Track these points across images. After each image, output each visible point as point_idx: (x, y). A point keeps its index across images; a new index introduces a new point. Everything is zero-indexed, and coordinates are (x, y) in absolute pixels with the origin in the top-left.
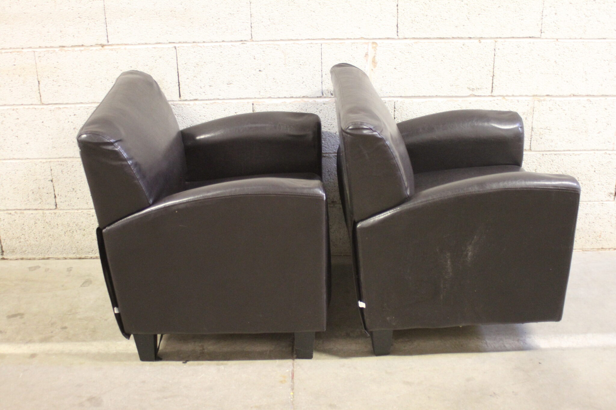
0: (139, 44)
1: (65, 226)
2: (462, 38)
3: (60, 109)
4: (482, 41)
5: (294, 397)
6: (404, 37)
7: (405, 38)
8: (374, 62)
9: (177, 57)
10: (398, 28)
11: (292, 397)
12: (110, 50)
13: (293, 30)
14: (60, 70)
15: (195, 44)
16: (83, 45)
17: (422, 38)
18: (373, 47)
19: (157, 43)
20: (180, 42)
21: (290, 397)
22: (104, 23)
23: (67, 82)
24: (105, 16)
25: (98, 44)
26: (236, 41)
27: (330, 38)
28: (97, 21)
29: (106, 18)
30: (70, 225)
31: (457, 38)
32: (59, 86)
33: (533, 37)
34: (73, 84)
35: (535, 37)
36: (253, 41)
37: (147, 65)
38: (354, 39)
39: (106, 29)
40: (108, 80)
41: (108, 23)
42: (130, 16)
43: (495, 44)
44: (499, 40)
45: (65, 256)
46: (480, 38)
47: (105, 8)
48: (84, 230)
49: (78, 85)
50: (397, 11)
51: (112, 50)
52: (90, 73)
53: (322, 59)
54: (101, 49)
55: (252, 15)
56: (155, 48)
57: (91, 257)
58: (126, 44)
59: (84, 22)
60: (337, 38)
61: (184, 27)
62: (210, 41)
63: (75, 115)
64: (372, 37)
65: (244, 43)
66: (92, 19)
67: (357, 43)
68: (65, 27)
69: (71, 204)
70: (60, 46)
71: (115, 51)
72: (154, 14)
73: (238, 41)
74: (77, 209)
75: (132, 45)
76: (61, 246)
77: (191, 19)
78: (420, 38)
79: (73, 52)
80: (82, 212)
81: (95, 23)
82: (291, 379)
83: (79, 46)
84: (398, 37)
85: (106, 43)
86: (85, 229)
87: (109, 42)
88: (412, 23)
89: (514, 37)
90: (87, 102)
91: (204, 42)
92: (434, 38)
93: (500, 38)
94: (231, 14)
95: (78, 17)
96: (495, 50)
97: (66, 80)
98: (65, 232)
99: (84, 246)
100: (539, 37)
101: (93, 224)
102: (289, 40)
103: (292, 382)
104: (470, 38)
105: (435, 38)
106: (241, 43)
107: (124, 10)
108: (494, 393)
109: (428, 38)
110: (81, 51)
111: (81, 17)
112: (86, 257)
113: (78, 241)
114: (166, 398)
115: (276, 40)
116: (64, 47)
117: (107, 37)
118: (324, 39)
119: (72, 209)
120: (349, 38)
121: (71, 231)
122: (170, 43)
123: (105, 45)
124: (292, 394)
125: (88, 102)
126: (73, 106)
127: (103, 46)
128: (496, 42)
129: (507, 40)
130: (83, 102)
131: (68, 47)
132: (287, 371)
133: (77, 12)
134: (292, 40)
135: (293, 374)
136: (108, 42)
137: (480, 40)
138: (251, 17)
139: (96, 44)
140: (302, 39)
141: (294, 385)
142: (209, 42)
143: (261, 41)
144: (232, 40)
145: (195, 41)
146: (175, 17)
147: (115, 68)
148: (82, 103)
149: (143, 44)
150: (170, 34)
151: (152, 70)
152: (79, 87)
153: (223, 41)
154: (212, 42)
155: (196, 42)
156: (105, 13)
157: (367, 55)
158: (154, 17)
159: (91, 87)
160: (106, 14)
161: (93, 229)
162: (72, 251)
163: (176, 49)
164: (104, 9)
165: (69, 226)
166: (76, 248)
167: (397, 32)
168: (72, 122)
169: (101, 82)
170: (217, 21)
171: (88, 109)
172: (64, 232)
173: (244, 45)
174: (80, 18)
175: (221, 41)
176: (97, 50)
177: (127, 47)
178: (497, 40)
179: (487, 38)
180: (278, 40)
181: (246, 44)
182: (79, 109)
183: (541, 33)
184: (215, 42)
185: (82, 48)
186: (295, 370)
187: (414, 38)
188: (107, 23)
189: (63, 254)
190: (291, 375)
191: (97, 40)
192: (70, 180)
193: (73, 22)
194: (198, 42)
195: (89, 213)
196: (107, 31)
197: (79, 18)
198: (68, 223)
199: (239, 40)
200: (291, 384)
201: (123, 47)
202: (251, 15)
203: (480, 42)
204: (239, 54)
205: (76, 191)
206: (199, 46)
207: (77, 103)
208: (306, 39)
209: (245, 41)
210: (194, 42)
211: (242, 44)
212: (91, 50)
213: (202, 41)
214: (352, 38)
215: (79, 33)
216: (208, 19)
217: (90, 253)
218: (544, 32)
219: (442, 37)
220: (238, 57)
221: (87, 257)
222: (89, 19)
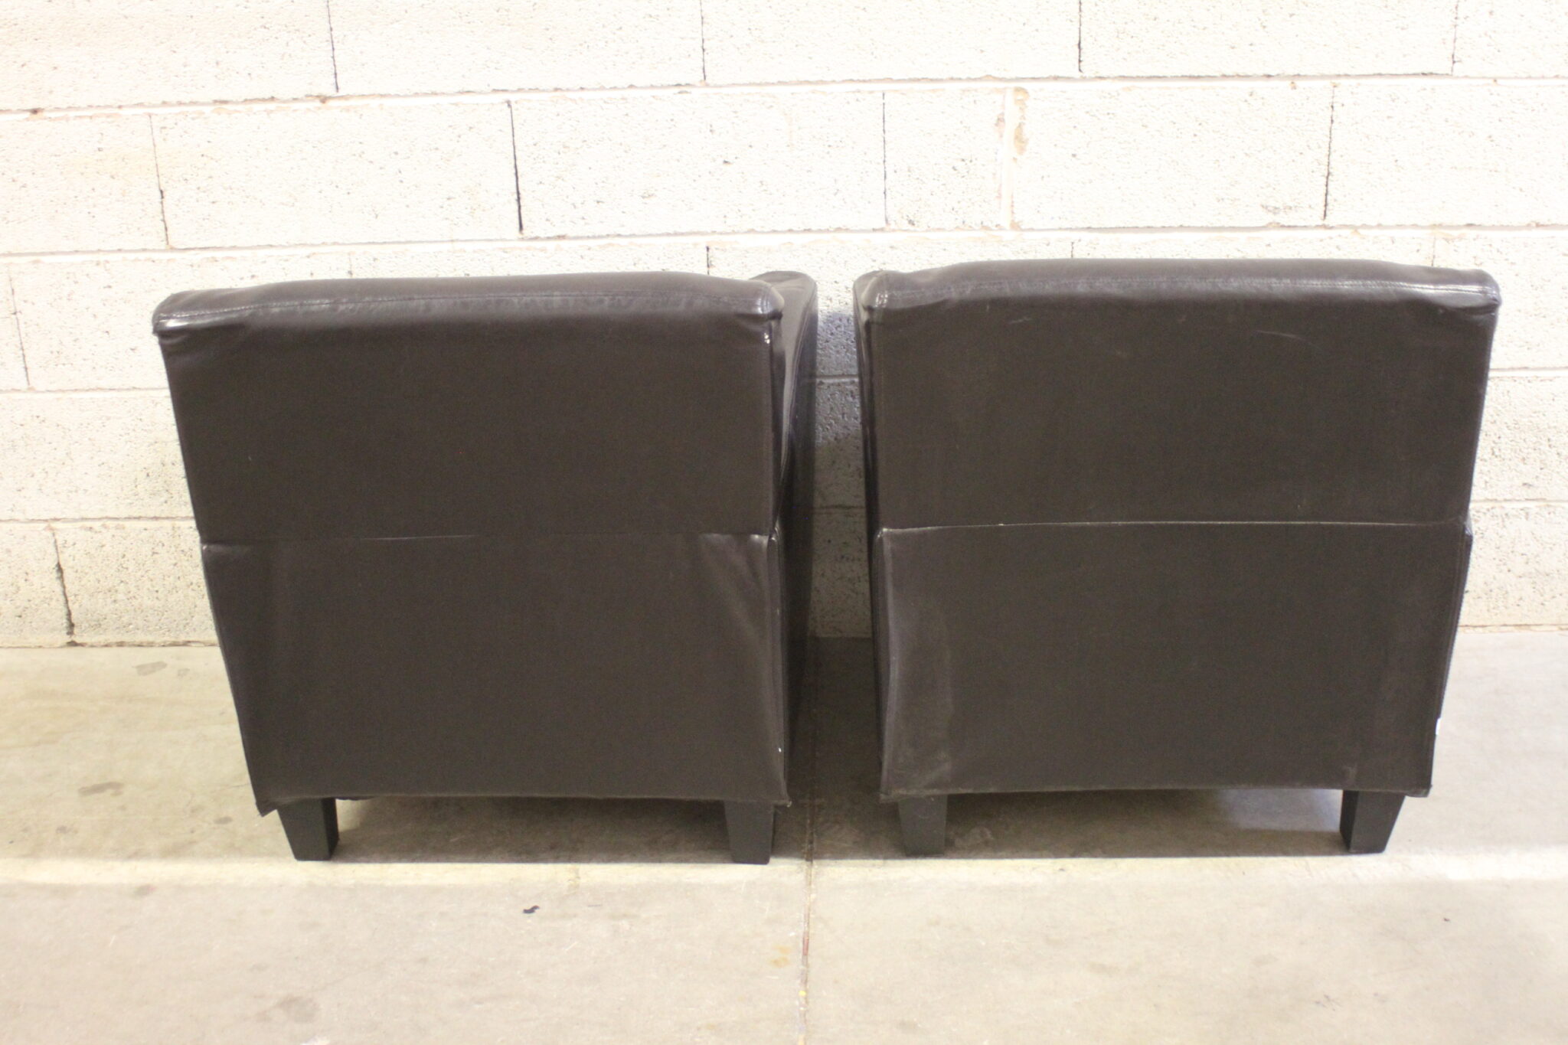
0: (416, 94)
2: (1247, 77)
3: (216, 261)
4: (1299, 83)
5: (807, 1002)
6: (1098, 75)
7: (1101, 78)
8: (1020, 139)
9: (513, 128)
10: (1082, 51)
11: (804, 1002)
12: (341, 111)
13: (810, 58)
14: (217, 161)
15: (558, 93)
16: (273, 99)
17: (1142, 77)
18: (1017, 101)
19: (461, 93)
20: (520, 90)
21: (797, 1003)
22: (327, 41)
23: (233, 193)
24: (330, 23)
25: (311, 96)
26: (662, 87)
27: (906, 78)
28: (310, 36)
29: (331, 29)
31: (1233, 76)
32: (213, 202)
33: (1431, 74)
34: (247, 197)
35: (1436, 74)
36: (707, 85)
37: (437, 149)
38: (969, 79)
39: (333, 57)
40: (337, 187)
41: (338, 42)
42: (392, 23)
43: (1333, 92)
44: (1343, 81)
46: (1294, 76)
47: (328, 2)
49: (261, 201)
50: (1078, 6)
51: (348, 110)
52: (292, 168)
53: (884, 131)
54: (319, 108)
55: (705, 20)
56: (456, 104)
58: (382, 96)
59: (276, 38)
60: (923, 79)
61: (531, 49)
62: (598, 87)
63: (253, 276)
64: (1013, 75)
65: (686, 92)
66: (298, 30)
67: (976, 90)
68: (227, 52)
70: (215, 102)
71: (355, 112)
72: (454, 18)
73: (669, 86)
75: (398, 96)
77: (547, 29)
78: (1138, 78)
79: (249, 115)
81: (305, 42)
82: (801, 956)
83: (264, 100)
84: (1081, 74)
85: (331, 92)
87: (340, 91)
88: (1118, 37)
89: (1383, 72)
90: (285, 244)
91: (582, 89)
92: (1175, 78)
93: (1347, 76)
94: (651, 16)
95: (261, 27)
96: (1332, 107)
97: (231, 189)
100: (1447, 74)
102: (800, 83)
103: (803, 964)
104: (1269, 76)
105: (1177, 77)
106: (677, 90)
107: (377, 7)
108: (1327, 997)
109: (1159, 77)
110: (269, 112)
111: (268, 26)
114: (479, 1003)
115: (767, 84)
116: (225, 102)
117: (333, 76)
118: (890, 80)
120: (955, 76)
122: (495, 91)
123: (330, 98)
124: (803, 993)
125: (287, 245)
126: (248, 253)
127: (324, 99)
128: (1335, 86)
129: (1363, 81)
130: (273, 243)
131: (237, 103)
132: (792, 934)
133: (258, 13)
134: (808, 82)
135: (806, 942)
136: (337, 88)
137: (1293, 83)
138: (702, 23)
139: (307, 96)
140: (834, 81)
141: (808, 971)
142: (594, 90)
143: (729, 86)
144: (654, 84)
145: (558, 87)
146: (509, 25)
147: (355, 155)
148: (271, 246)
149: (426, 94)
150: (496, 68)
151: (448, 160)
152: (264, 204)
153: (631, 86)
154: (602, 88)
155: (560, 89)
156: (329, 16)
157: (1000, 120)
158: (454, 25)
159: (293, 205)
160: (331, 18)
163: (509, 106)
164: (328, 6)
167: (1080, 61)
169: (320, 192)
170: (614, 34)
171: (287, 260)
173: (685, 95)
174: (265, 27)
175: (626, 86)
176: (309, 110)
177: (385, 101)
178: (1336, 81)
179: (1314, 77)
180: (773, 84)
181: (690, 93)
182: (264, 262)
183: (1454, 62)
184: (611, 88)
185: (271, 106)
186: (811, 931)
187: (1123, 78)
188: (335, 40)
190: (801, 945)
191: (311, 84)
193: (249, 38)
194: (568, 90)
196: (334, 61)
197: (263, 30)
199: (671, 83)
200: (802, 967)
201: (374, 103)
202: (702, 18)
203: (1295, 88)
204: (672, 120)
206: (571, 99)
207: (259, 247)
208: (844, 81)
209: (688, 85)
210: (556, 90)
211: (680, 93)
212: (295, 111)
213: (578, 87)
214: (964, 77)
215: (263, 67)
216: (591, 30)
218: (1460, 61)
219: (1196, 75)
220: (670, 128)
222: (289, 32)
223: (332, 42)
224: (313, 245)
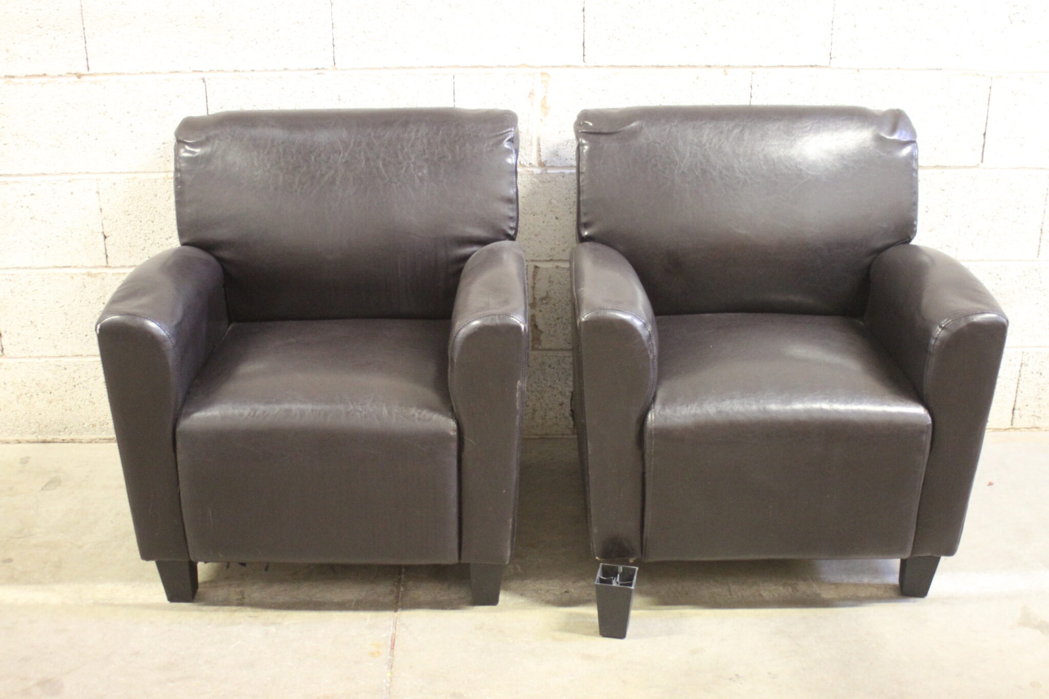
0: (142, 73)
1: (18, 387)
2: (695, 67)
3: (7, 184)
4: (729, 71)
5: (391, 680)
6: (596, 65)
7: (598, 66)
8: (544, 106)
9: (207, 97)
10: (585, 49)
11: (389, 681)
12: (91, 84)
14: (7, 117)
15: (237, 73)
16: (44, 75)
17: (625, 66)
18: (543, 82)
19: (172, 72)
20: (211, 71)
21: (385, 681)
22: (82, 37)
23: (18, 138)
24: (83, 24)
25: (71, 73)
26: (306, 70)
27: (469, 65)
28: (69, 33)
29: (84, 29)
30: (26, 385)
31: (685, 66)
32: (5, 144)
33: (816, 66)
34: (28, 141)
35: (820, 66)
36: (336, 69)
37: (155, 110)
38: (510, 66)
39: (86, 48)
40: (89, 135)
41: (89, 37)
42: (125, 25)
43: (752, 77)
44: (759, 70)
45: (18, 438)
46: (726, 66)
47: (82, 10)
48: (51, 393)
49: (37, 144)
50: (582, 19)
51: (95, 83)
52: (58, 122)
53: (454, 101)
54: (76, 82)
56: (168, 80)
57: (63, 440)
58: (118, 74)
59: (47, 34)
60: (480, 66)
61: (218, 44)
62: (263, 69)
63: (32, 194)
64: (540, 64)
65: (322, 74)
66: (62, 29)
67: (515, 74)
68: (14, 43)
69: (28, 348)
70: (6, 76)
71: (101, 84)
72: (167, 22)
73: (311, 69)
74: (39, 357)
75: (129, 74)
76: (11, 420)
77: (229, 31)
78: (623, 67)
79: (29, 86)
80: (47, 361)
81: (66, 37)
82: (389, 650)
83: (39, 76)
84: (584, 63)
85: (84, 71)
86: (52, 391)
87: (90, 70)
88: (609, 39)
89: (785, 65)
90: (54, 173)
91: (253, 70)
93: (761, 66)
94: (298, 22)
95: (37, 26)
96: (751, 87)
97: (17, 135)
98: (18, 397)
99: (51, 421)
100: (826, 66)
101: (65, 383)
102: (398, 68)
103: (390, 655)
104: (709, 66)
105: (648, 66)
106: (316, 72)
107: (115, 14)
108: (737, 675)
109: (636, 66)
110: (42, 84)
111: (41, 26)
112: (55, 440)
113: (41, 412)
114: (172, 682)
115: (376, 69)
116: (13, 77)
117: (86, 60)
118: (458, 67)
119: (30, 357)
120: (501, 64)
121: (29, 395)
122: (194, 71)
123: (84, 75)
124: (389, 674)
126: (29, 179)
127: (79, 76)
128: (753, 74)
129: (771, 70)
130: (45, 173)
131: (21, 77)
132: (384, 635)
133: (35, 17)
134: (403, 68)
135: (393, 640)
136: (88, 69)
137: (725, 71)
138: (333, 28)
139: (68, 73)
140: (420, 67)
141: (393, 660)
142: (261, 71)
143: (350, 69)
144: (301, 68)
145: (237, 69)
146: (204, 28)
147: (100, 113)
148: (44, 174)
149: (148, 73)
150: (195, 56)
151: (164, 118)
152: (39, 146)
153: (285, 69)
154: (266, 70)
155: (238, 71)
156: (83, 20)
157: (531, 94)
158: (167, 27)
159: (59, 147)
160: (84, 22)
161: (66, 391)
162: (31, 429)
163: (204, 81)
164: (82, 13)
165: (24, 386)
166: (37, 424)
167: (584, 55)
168: (28, 207)
169: (77, 138)
170: (274, 34)
171: (55, 184)
172: (16, 396)
173: (322, 76)
174: (39, 27)
175: (282, 69)
176: (69, 83)
177: (121, 78)
178: (754, 70)
179: (739, 67)
180: (380, 68)
181: (325, 74)
182: (40, 185)
183: (831, 58)
184: (272, 70)
185: (44, 80)
186: (397, 633)
187: (613, 66)
188: (87, 37)
189: (15, 434)
190: (390, 643)
191: (70, 65)
192: (26, 306)
193: (29, 34)
194: (243, 71)
195: (58, 363)
196: (86, 50)
198: (23, 381)
199: (312, 67)
200: (389, 657)
201: (114, 78)
202: (333, 24)
203: (726, 74)
204: (313, 92)
205: (35, 326)
206: (245, 77)
207: (37, 175)
208: (428, 67)
209: (323, 68)
210: (235, 71)
211: (318, 74)
212: (60, 83)
213: (250, 69)
214: (507, 65)
215: (38, 54)
216: (259, 31)
217: (61, 433)
218: (835, 58)
219: (661, 65)
220: (312, 98)
221: (57, 439)
222: (56, 30)
223: (85, 37)
224: (72, 174)
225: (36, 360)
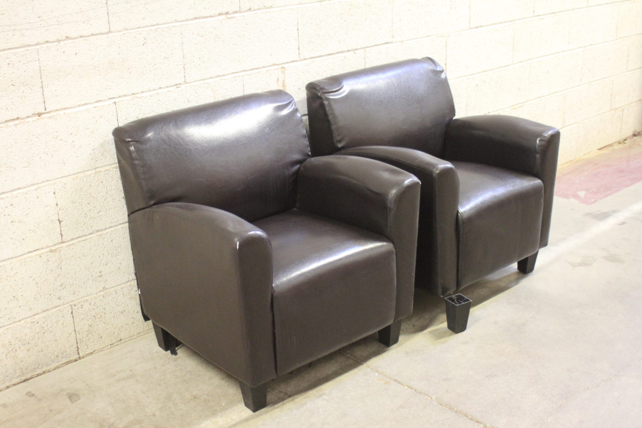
0: (79, 106)
1: (6, 347)
2: (342, 52)
4: (356, 52)
7: (305, 59)
8: (284, 86)
9: (117, 114)
10: (300, 50)
12: (48, 119)
13: (220, 66)
15: (133, 96)
16: (18, 118)
18: (282, 72)
19: (96, 102)
20: (119, 97)
24: (41, 79)
25: (35, 114)
26: (171, 86)
27: (250, 69)
28: (33, 86)
29: (42, 82)
30: (12, 344)
31: (340, 52)
33: (388, 43)
36: (186, 83)
37: (88, 129)
38: (269, 66)
39: (43, 95)
40: (47, 154)
42: (67, 75)
43: (365, 53)
44: (367, 49)
45: (7, 385)
46: (355, 49)
47: (40, 69)
48: (29, 343)
49: (14, 168)
50: (297, 34)
51: (50, 118)
52: (27, 150)
54: (38, 119)
55: (184, 57)
56: (95, 107)
57: (38, 374)
58: (65, 109)
59: (20, 89)
60: (255, 68)
61: (123, 78)
62: (148, 90)
63: (12, 205)
64: (281, 62)
65: (179, 87)
66: (28, 84)
67: (270, 70)
69: (12, 316)
71: (54, 118)
72: (93, 69)
73: (174, 86)
74: (20, 321)
75: (71, 108)
76: (3, 373)
77: (129, 69)
78: (316, 57)
79: (7, 128)
80: (25, 322)
81: (31, 89)
83: (14, 120)
84: (299, 59)
85: (43, 111)
86: (30, 342)
88: (309, 44)
89: (376, 44)
90: (25, 186)
91: (142, 92)
92: (325, 55)
93: (368, 47)
94: (165, 58)
96: (365, 58)
98: (6, 354)
99: (29, 364)
100: (392, 42)
101: (38, 333)
102: (217, 77)
104: (349, 51)
106: (175, 87)
107: (60, 69)
109: (321, 56)
110: (16, 125)
111: (14, 84)
112: (33, 376)
113: (22, 360)
115: (206, 79)
117: (44, 103)
118: (245, 71)
119: (14, 322)
120: (264, 66)
121: (14, 350)
122: (110, 99)
123: (43, 113)
125: (26, 186)
126: (8, 194)
127: (39, 115)
128: (365, 51)
129: (372, 48)
130: (20, 187)
131: (1, 123)
133: (10, 79)
134: (219, 76)
136: (46, 109)
137: (354, 52)
139: (33, 114)
140: (228, 74)
142: (147, 92)
143: (193, 82)
144: (168, 86)
146: (114, 69)
147: (54, 138)
149: (83, 105)
150: (110, 89)
151: (93, 133)
152: (15, 169)
153: (160, 88)
154: (150, 91)
155: (134, 94)
157: (278, 80)
158: (93, 72)
159: (29, 167)
160: (42, 77)
161: (39, 338)
162: (16, 375)
163: (116, 104)
164: (40, 71)
165: (11, 345)
166: (20, 370)
167: (299, 54)
168: (9, 215)
169: (40, 158)
170: (153, 67)
171: (26, 194)
172: (5, 354)
173: (179, 89)
174: (13, 85)
175: (158, 88)
176: (34, 121)
177: (67, 111)
178: (365, 49)
179: (360, 49)
180: (208, 79)
182: (16, 197)
183: (393, 38)
184: (153, 90)
185: (17, 122)
187: (311, 58)
188: (44, 87)
189: (5, 382)
191: (34, 108)
192: (10, 287)
193: (6, 91)
194: (137, 93)
195: (33, 321)
197: (12, 86)
198: (9, 342)
199: (174, 84)
201: (62, 112)
204: (175, 99)
205: (17, 299)
206: (138, 97)
207: (15, 190)
208: (231, 74)
209: (180, 84)
210: (133, 94)
211: (177, 88)
212: (28, 122)
213: (141, 92)
214: (267, 65)
215: (13, 104)
216: (145, 67)
217: (36, 370)
219: (331, 54)
220: (174, 103)
221: (34, 375)
222: (24, 86)
224: (38, 184)
225: (19, 323)
